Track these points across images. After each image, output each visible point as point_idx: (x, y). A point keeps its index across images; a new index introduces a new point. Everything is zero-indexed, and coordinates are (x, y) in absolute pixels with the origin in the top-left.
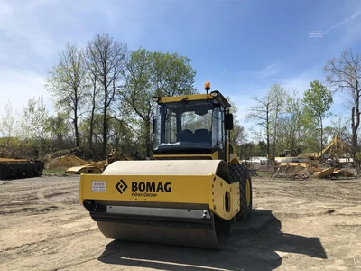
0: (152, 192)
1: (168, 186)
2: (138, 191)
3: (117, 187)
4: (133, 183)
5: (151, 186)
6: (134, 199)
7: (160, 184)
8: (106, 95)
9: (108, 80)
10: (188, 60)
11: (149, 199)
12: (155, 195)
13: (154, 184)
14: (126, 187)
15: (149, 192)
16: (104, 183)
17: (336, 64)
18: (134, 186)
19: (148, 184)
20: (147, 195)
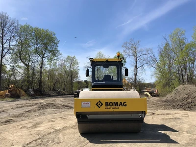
0: (117, 107)
1: (125, 104)
2: (109, 107)
3: (97, 104)
4: (106, 103)
5: (116, 104)
6: (106, 110)
7: (121, 103)
8: (3, 50)
9: (4, 41)
10: (54, 34)
11: (115, 110)
12: (118, 108)
13: (117, 103)
14: (102, 104)
15: (115, 107)
16: (89, 103)
17: (128, 45)
18: (107, 104)
19: (114, 103)
20: (114, 108)
